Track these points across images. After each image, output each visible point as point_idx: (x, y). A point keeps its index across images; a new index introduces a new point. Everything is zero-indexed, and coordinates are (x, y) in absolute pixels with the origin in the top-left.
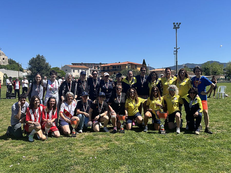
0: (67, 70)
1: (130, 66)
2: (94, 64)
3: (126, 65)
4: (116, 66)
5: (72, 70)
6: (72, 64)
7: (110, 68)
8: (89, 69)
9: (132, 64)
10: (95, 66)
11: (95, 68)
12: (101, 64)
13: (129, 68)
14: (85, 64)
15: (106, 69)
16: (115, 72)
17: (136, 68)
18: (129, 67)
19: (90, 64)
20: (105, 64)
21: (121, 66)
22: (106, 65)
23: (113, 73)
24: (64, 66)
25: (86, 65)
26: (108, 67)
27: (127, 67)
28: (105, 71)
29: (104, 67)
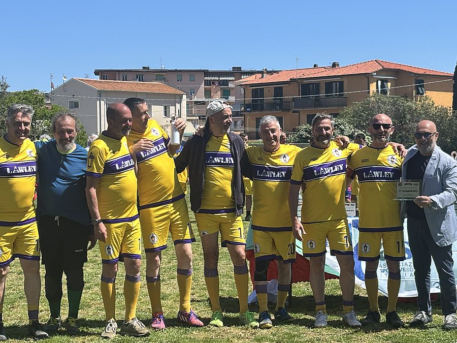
0: (76, 105)
1: (389, 84)
2: (207, 73)
3: (367, 78)
4: (318, 85)
5: (102, 102)
6: (97, 73)
7: (289, 96)
8: (184, 97)
9: (398, 74)
10: (208, 83)
11: (208, 94)
12: (237, 72)
13: (384, 92)
14: (161, 75)
15: (269, 97)
16: (310, 111)
17: (418, 93)
18: (383, 86)
19: (183, 74)
20: (262, 72)
21: (341, 83)
22: (268, 79)
23: (304, 118)
24: (65, 85)
25: (168, 76)
26: (278, 88)
27: (373, 87)
28: (262, 109)
29: (257, 90)
